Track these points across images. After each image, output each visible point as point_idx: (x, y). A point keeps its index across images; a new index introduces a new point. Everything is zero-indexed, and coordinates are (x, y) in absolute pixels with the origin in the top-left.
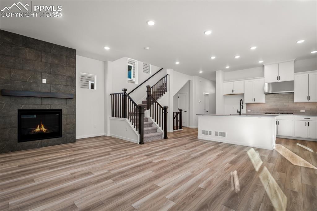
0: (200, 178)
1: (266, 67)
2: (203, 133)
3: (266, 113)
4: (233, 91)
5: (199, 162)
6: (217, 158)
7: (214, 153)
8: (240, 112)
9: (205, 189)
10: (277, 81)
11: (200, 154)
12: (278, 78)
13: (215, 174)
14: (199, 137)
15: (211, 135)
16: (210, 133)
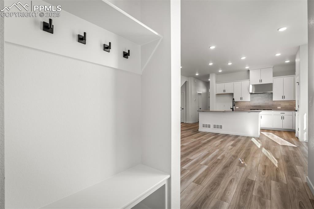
0: (215, 154)
1: (250, 72)
2: (204, 126)
3: (251, 110)
4: (224, 91)
5: (210, 146)
6: (221, 143)
7: (217, 140)
8: (233, 109)
9: (222, 159)
10: (260, 83)
11: (207, 141)
12: (261, 81)
13: (225, 152)
14: (200, 130)
15: (210, 127)
16: (209, 126)
